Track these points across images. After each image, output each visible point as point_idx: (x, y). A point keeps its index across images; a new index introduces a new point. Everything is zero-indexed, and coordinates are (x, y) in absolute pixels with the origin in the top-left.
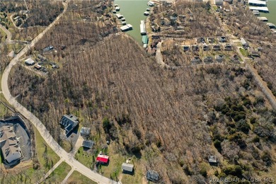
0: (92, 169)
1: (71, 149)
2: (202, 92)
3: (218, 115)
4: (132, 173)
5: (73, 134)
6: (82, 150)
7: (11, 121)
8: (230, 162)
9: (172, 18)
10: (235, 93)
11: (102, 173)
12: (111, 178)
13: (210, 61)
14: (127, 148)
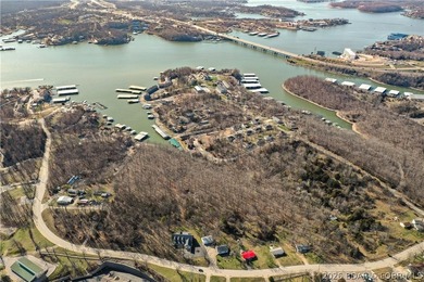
0: (246, 269)
1: (208, 263)
2: (279, 170)
3: (308, 184)
4: (284, 255)
5: (196, 249)
6: (220, 258)
7: (99, 273)
8: (346, 214)
9: (189, 114)
10: (305, 163)
11: (259, 268)
12: (270, 267)
13: (262, 143)
14: (260, 237)
